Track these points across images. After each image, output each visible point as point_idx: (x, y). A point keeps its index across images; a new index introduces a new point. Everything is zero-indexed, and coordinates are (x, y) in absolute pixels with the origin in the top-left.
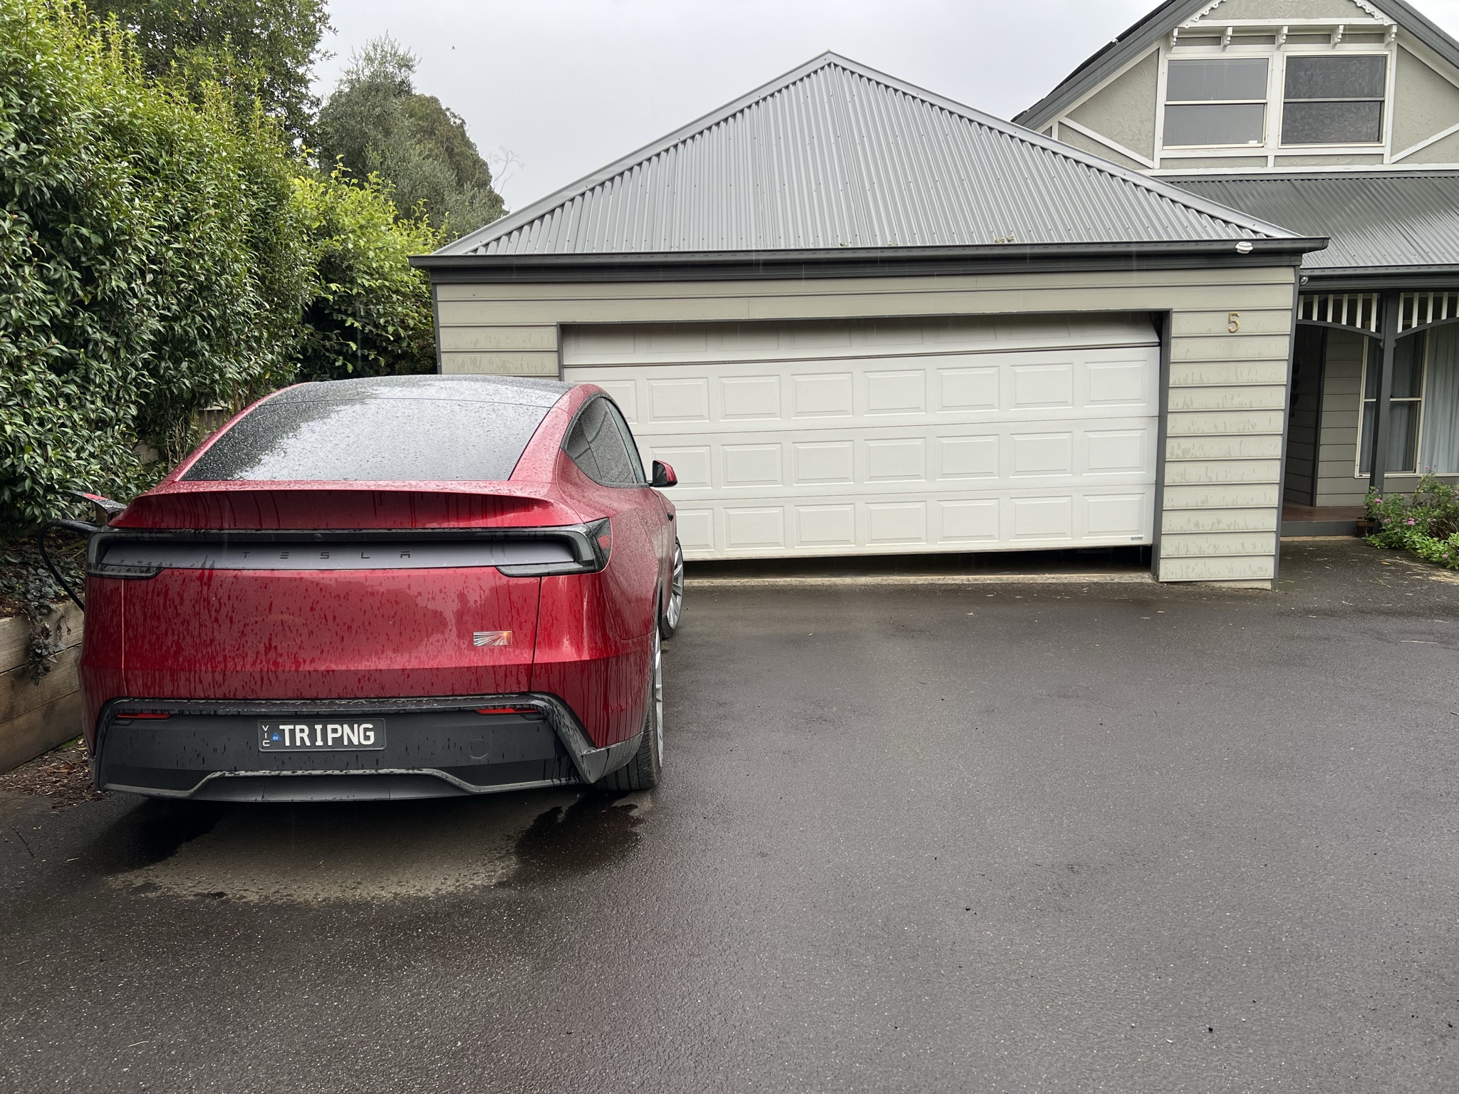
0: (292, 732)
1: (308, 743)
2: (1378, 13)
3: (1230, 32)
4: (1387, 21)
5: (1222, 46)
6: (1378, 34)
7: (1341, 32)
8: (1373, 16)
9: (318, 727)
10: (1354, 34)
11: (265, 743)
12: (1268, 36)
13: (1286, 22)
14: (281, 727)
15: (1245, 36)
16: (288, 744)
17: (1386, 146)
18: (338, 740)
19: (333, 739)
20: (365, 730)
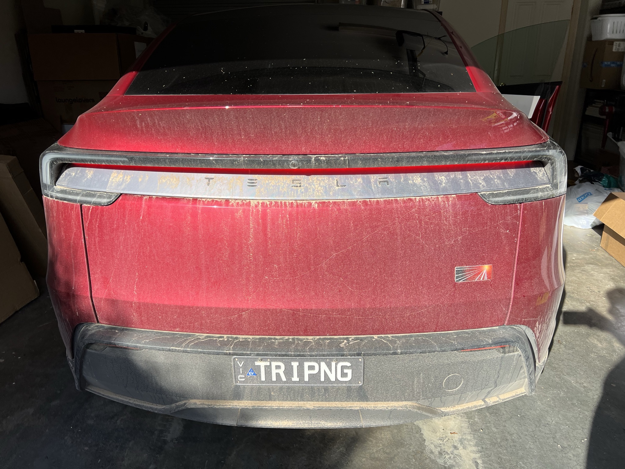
0: (268, 369)
1: (284, 379)
11: (240, 378)
16: (263, 379)
18: (314, 378)
19: (310, 375)
20: (343, 368)
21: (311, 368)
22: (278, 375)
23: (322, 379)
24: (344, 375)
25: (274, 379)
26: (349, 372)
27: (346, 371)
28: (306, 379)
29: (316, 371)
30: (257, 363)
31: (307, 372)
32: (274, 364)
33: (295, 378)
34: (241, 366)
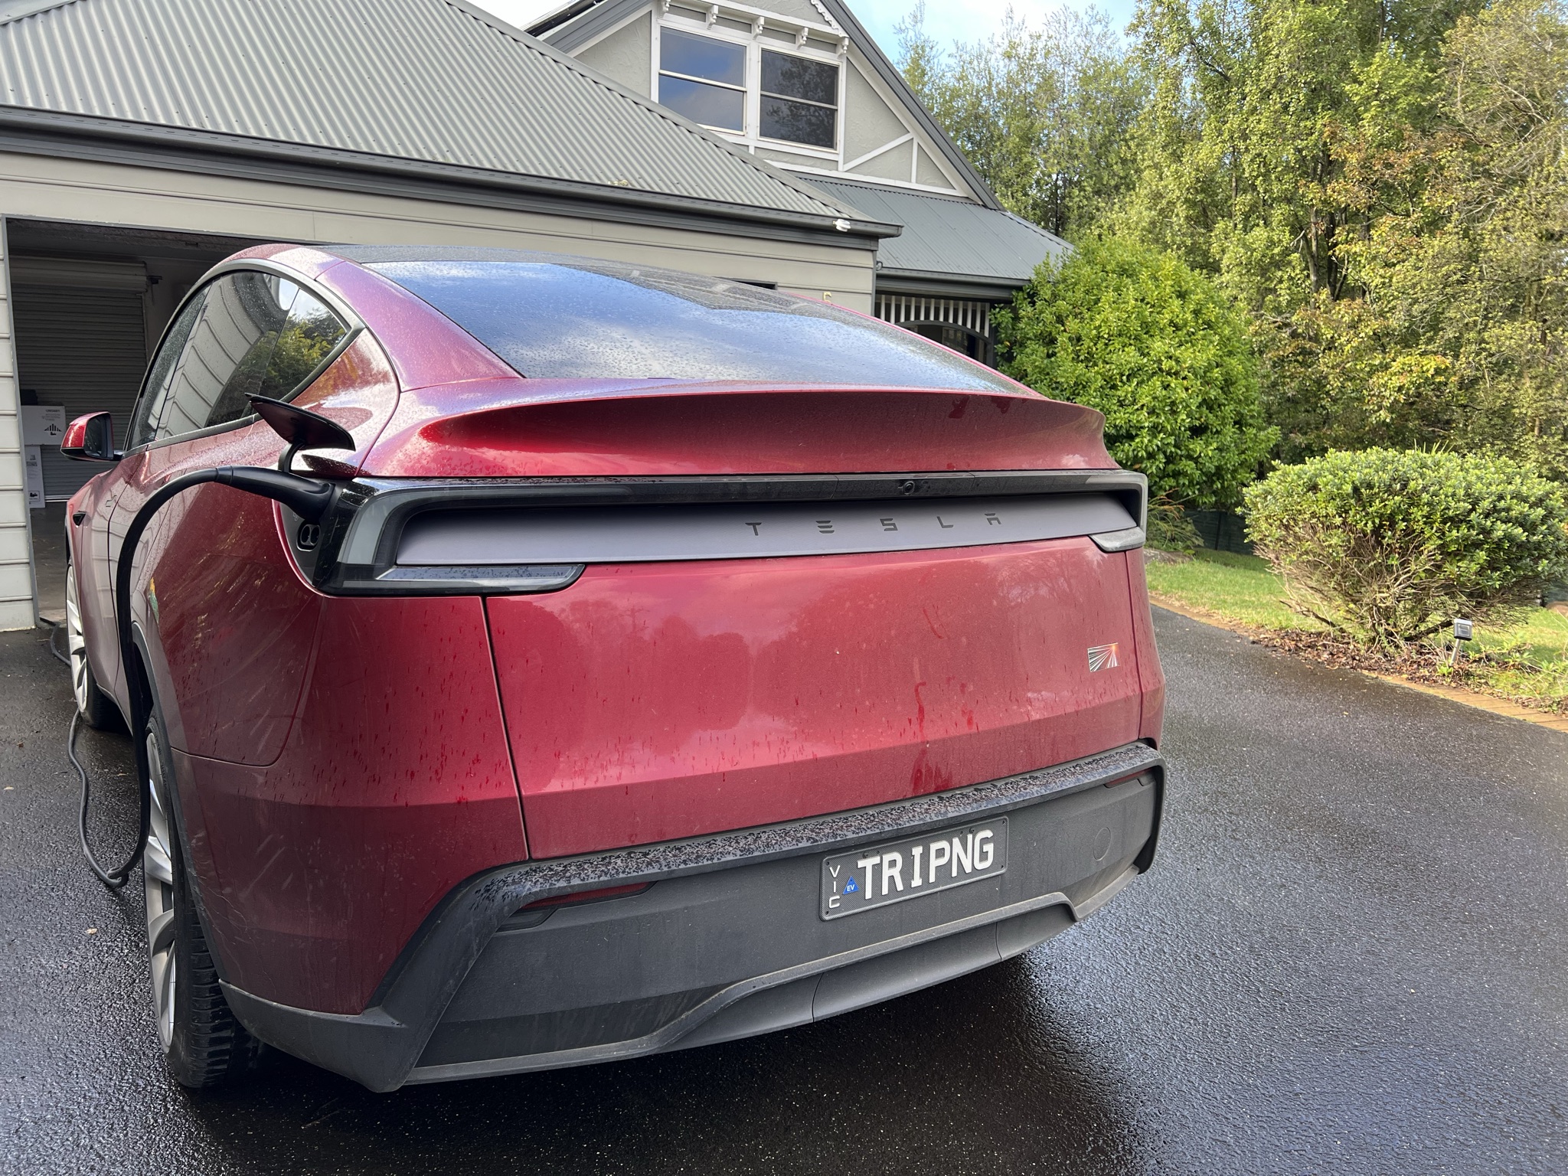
0: (877, 869)
1: (900, 887)
2: (834, 23)
3: (716, 10)
4: (842, 33)
5: (707, 23)
6: (832, 44)
7: (806, 34)
8: (830, 25)
9: (917, 851)
10: (817, 40)
11: (832, 902)
12: (746, 23)
13: (764, 13)
14: (861, 864)
15: (728, 18)
16: (868, 895)
17: (838, 154)
18: (944, 871)
19: (937, 869)
20: (984, 841)
21: (940, 853)
22: (892, 878)
23: (954, 874)
24: (984, 856)
25: (885, 891)
26: (989, 848)
27: (986, 848)
28: (932, 879)
29: (943, 861)
31: (934, 863)
32: (888, 858)
33: (917, 882)
34: (835, 876)
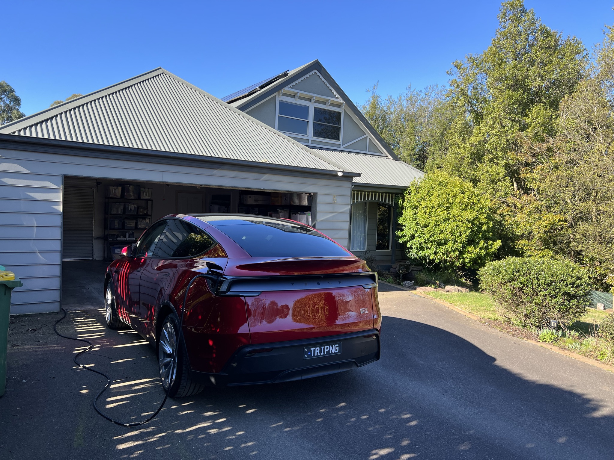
0: (314, 350)
1: (319, 354)
2: (342, 99)
4: (343, 102)
6: (339, 105)
7: (330, 102)
9: (323, 348)
11: (306, 356)
12: (309, 99)
16: (313, 355)
17: (341, 142)
18: (328, 352)
19: (327, 351)
20: (337, 347)
21: (327, 348)
22: (317, 353)
23: (330, 353)
24: (336, 350)
25: (316, 355)
26: (338, 349)
28: (326, 353)
29: (328, 350)
30: (311, 349)
31: (326, 350)
32: (316, 348)
33: (322, 354)
34: (306, 350)
